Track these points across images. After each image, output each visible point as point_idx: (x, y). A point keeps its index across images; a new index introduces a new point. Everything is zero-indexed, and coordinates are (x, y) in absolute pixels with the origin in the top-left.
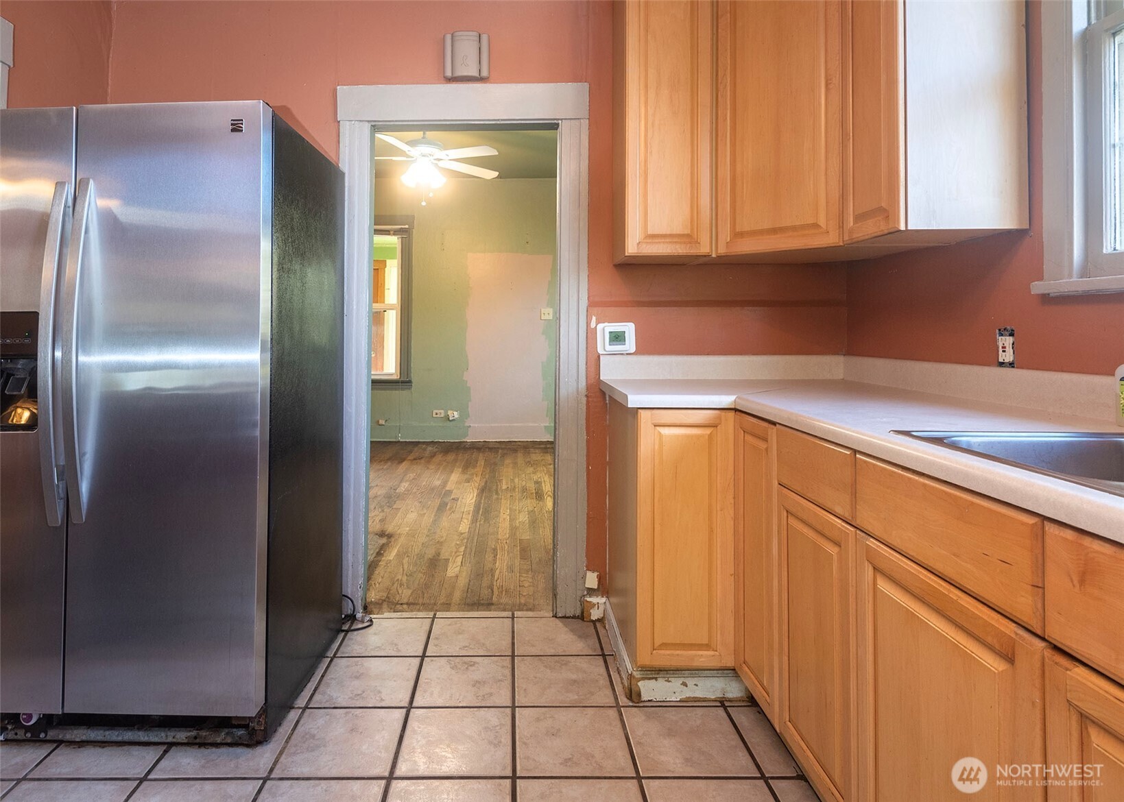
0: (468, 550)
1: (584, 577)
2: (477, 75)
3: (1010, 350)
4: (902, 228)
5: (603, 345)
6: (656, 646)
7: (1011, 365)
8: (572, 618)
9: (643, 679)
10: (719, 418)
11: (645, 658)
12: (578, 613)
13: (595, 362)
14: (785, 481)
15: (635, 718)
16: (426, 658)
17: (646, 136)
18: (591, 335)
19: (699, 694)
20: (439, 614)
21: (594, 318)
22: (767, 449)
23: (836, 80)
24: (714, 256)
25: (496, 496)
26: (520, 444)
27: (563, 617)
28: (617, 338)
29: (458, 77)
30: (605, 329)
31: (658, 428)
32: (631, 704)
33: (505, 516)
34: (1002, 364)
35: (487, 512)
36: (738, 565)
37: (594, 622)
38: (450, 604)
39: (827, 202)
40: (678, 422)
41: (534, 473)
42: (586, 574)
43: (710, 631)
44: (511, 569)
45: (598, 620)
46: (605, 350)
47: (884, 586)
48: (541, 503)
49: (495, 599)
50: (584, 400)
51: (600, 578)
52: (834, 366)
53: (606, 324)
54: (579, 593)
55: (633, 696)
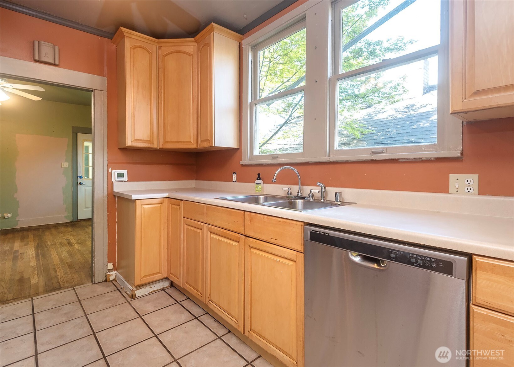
0: (39, 272)
1: (107, 266)
2: (53, 63)
3: (235, 178)
4: (214, 146)
5: (114, 178)
6: (142, 277)
7: (236, 181)
8: (102, 282)
9: (136, 290)
10: (163, 200)
11: (138, 282)
12: (104, 279)
13: (111, 185)
14: (185, 216)
15: (135, 303)
16: (35, 314)
17: (134, 104)
18: (109, 175)
19: (155, 289)
20: (34, 298)
21: (110, 168)
22: (179, 208)
23: (196, 99)
24: (158, 148)
25: (47, 248)
26: (50, 225)
27: (98, 283)
28: (121, 176)
29: (43, 61)
30: (114, 173)
31: (143, 206)
32: (133, 299)
33: (54, 255)
34: (234, 181)
35: (44, 256)
36: (169, 245)
37: (111, 281)
38: (38, 293)
39: (193, 136)
40: (150, 203)
41: (64, 236)
42: (108, 265)
43: (160, 268)
44: (66, 273)
45: (113, 280)
46: (115, 180)
47: (213, 236)
48: (72, 247)
49: (62, 286)
50: (106, 199)
51: (114, 265)
52: (192, 183)
53: (116, 170)
54: (105, 272)
55: (133, 297)
